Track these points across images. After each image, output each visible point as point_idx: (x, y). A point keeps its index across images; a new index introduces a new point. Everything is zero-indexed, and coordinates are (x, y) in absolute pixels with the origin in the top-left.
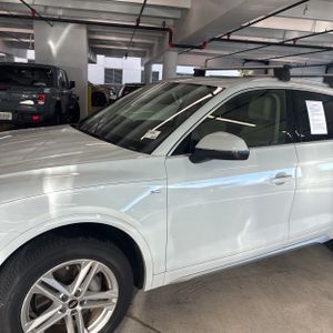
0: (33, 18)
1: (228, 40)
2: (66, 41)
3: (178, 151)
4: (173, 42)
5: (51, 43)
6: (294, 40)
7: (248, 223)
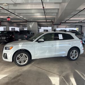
0: (26, 22)
1: (66, 23)
2: (33, 25)
3: (36, 41)
4: (54, 24)
5: (30, 26)
6: (81, 21)
7: (47, 51)
